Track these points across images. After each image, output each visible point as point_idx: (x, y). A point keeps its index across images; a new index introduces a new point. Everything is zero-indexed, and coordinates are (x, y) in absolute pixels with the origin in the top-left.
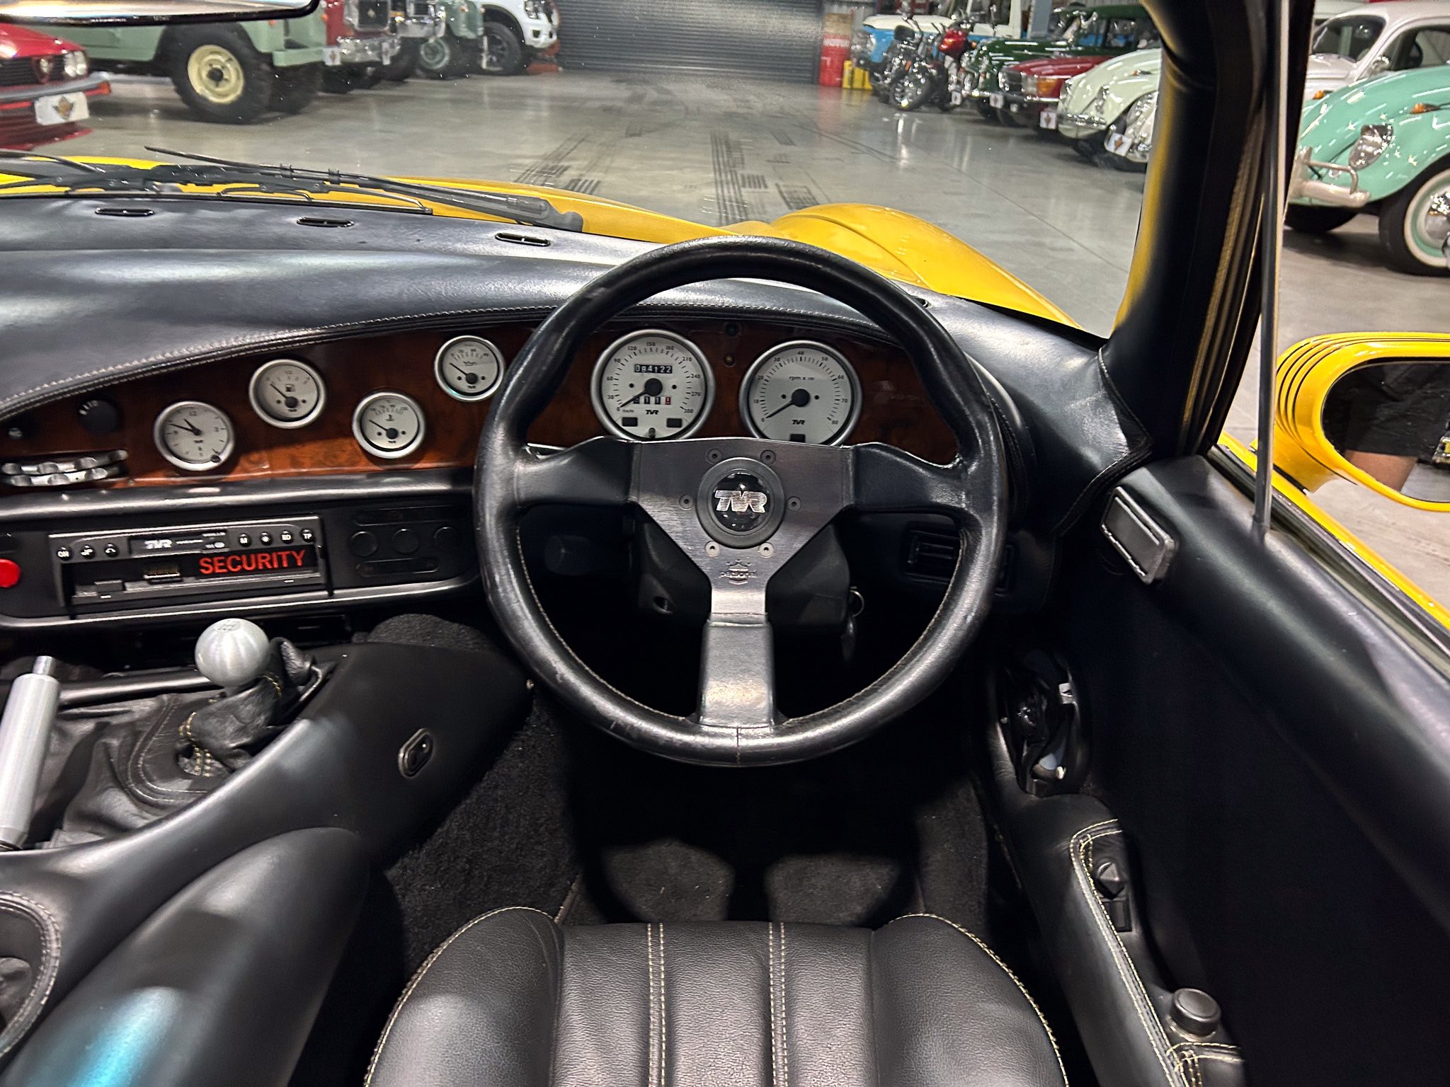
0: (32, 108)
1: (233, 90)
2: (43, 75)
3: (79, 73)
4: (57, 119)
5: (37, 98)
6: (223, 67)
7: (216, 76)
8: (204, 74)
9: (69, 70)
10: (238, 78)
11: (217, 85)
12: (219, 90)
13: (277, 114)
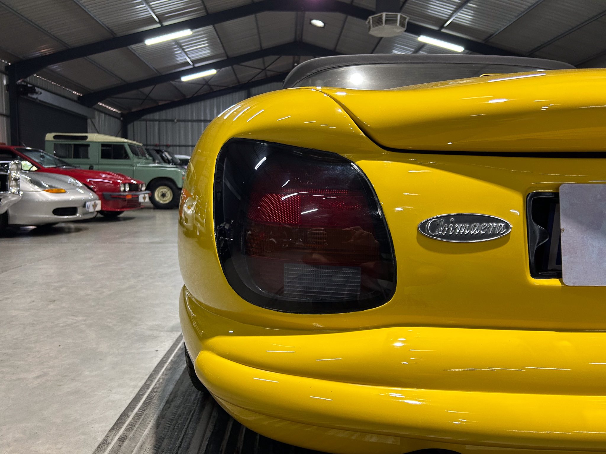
0: (138, 198)
2: (139, 189)
4: (143, 201)
5: (140, 195)
6: (166, 193)
7: (163, 195)
8: (160, 195)
9: (143, 189)
10: (171, 195)
12: (164, 199)
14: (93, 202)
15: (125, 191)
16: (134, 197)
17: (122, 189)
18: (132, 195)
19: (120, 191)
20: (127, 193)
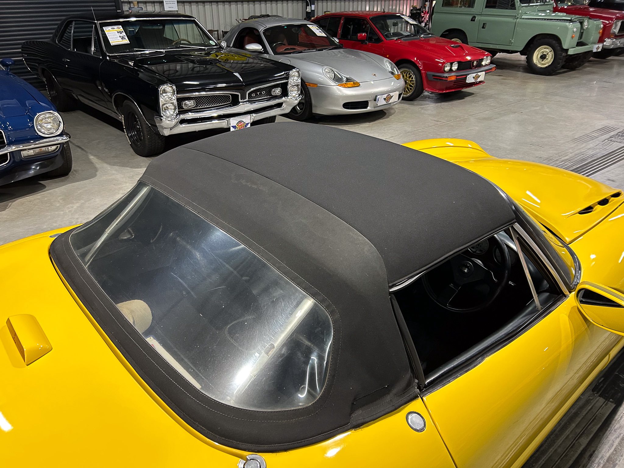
0: (466, 78)
1: (548, 63)
2: (473, 66)
3: (487, 63)
4: (473, 81)
5: (468, 74)
6: (547, 54)
7: (543, 57)
8: (539, 56)
9: (483, 63)
10: (552, 57)
11: (543, 61)
12: (543, 62)
13: (566, 70)
14: (385, 96)
15: (451, 70)
16: (458, 78)
17: (447, 69)
18: (457, 76)
19: (444, 72)
20: (453, 74)
